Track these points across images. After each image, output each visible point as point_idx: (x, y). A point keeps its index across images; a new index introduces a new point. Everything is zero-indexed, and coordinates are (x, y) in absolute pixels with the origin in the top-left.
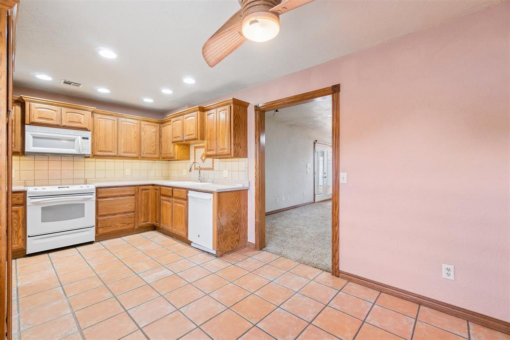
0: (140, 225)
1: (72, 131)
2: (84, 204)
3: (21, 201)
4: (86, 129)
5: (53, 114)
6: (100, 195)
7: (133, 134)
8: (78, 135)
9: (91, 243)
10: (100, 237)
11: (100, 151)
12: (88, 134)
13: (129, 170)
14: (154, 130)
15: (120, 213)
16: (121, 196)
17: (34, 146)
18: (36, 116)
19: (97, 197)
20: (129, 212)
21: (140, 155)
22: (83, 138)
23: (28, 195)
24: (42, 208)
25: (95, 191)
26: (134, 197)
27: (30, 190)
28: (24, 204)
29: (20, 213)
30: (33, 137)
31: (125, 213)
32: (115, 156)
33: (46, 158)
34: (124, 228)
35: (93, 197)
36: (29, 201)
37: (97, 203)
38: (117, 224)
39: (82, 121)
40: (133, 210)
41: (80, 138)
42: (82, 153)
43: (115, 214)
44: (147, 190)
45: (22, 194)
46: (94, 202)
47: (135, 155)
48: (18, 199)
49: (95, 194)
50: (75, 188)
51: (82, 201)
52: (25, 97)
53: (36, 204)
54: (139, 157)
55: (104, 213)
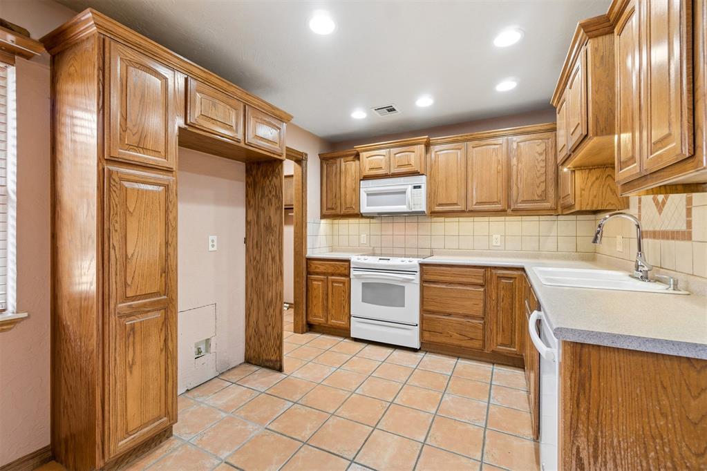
0: (494, 348)
1: (402, 179)
2: (404, 287)
3: (347, 272)
4: (417, 173)
5: (381, 160)
6: (426, 277)
7: (494, 166)
8: (406, 183)
9: (415, 350)
10: (427, 346)
11: (440, 205)
12: (422, 180)
13: (499, 236)
14: (540, 149)
15: (457, 315)
16: (461, 284)
17: (368, 205)
18: (367, 168)
19: (423, 281)
20: (473, 317)
21: (509, 207)
22: (415, 187)
23: (352, 266)
24: (363, 284)
25: (418, 269)
26: (482, 289)
27: (354, 259)
28: (348, 275)
29: (346, 285)
30: (368, 195)
31: (466, 316)
32: (463, 211)
34: (464, 344)
35: (416, 278)
36: (353, 273)
37: (422, 289)
38: (450, 333)
39: (412, 162)
40: (482, 315)
41: (410, 188)
42: (413, 210)
43: (449, 315)
44: (511, 278)
45: (347, 263)
46: (418, 287)
47: (499, 207)
48: (346, 269)
49: (418, 274)
50: (396, 262)
51: (402, 282)
52: (358, 148)
53: (358, 277)
54: (507, 210)
55: (431, 308)
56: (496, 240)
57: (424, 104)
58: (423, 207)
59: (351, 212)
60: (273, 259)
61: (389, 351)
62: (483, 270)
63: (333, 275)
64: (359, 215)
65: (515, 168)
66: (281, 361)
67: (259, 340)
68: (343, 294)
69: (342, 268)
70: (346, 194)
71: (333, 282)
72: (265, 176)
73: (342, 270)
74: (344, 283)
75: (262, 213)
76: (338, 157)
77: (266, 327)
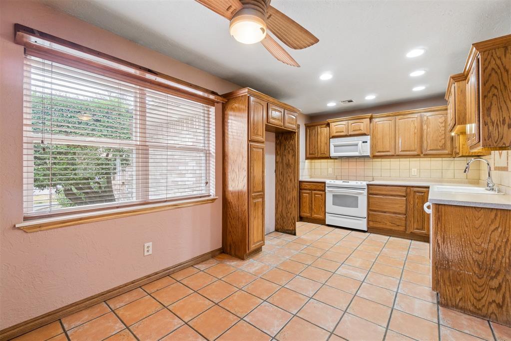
0: (412, 230)
1: (356, 138)
2: (357, 197)
3: (323, 189)
4: (364, 134)
5: (343, 127)
6: (370, 192)
7: (412, 130)
8: (359, 140)
9: (364, 231)
10: (371, 230)
11: (379, 152)
12: (368, 138)
13: (416, 169)
14: (441, 120)
15: (390, 212)
16: (392, 195)
17: (335, 152)
18: (335, 132)
19: (369, 194)
20: (399, 214)
21: (422, 153)
22: (363, 142)
23: (326, 185)
24: (333, 195)
25: (366, 187)
26: (405, 199)
27: (328, 181)
28: (324, 191)
29: (323, 196)
30: (335, 146)
31: (395, 213)
32: (393, 156)
33: (354, 160)
34: (393, 228)
35: (365, 192)
36: (327, 189)
37: (368, 198)
38: (385, 222)
39: (362, 128)
40: (404, 213)
41: (360, 142)
42: (362, 155)
43: (385, 212)
44: (422, 192)
45: (324, 184)
46: (366, 197)
47: (415, 153)
48: (322, 187)
49: (366, 190)
50: (352, 183)
51: (356, 194)
52: (329, 120)
53: (330, 191)
54: (420, 154)
55: (374, 209)
56: (414, 171)
57: (370, 98)
58: (368, 154)
59: (324, 156)
60: (291, 180)
61: (349, 231)
62: (405, 188)
63: (315, 190)
64: (329, 158)
65: (425, 131)
66: (295, 230)
67: (283, 220)
68: (321, 201)
69: (320, 187)
70: (321, 146)
71: (315, 194)
72: (286, 139)
73: (321, 188)
74: (322, 195)
75: (284, 157)
76: (317, 125)
77: (287, 213)
